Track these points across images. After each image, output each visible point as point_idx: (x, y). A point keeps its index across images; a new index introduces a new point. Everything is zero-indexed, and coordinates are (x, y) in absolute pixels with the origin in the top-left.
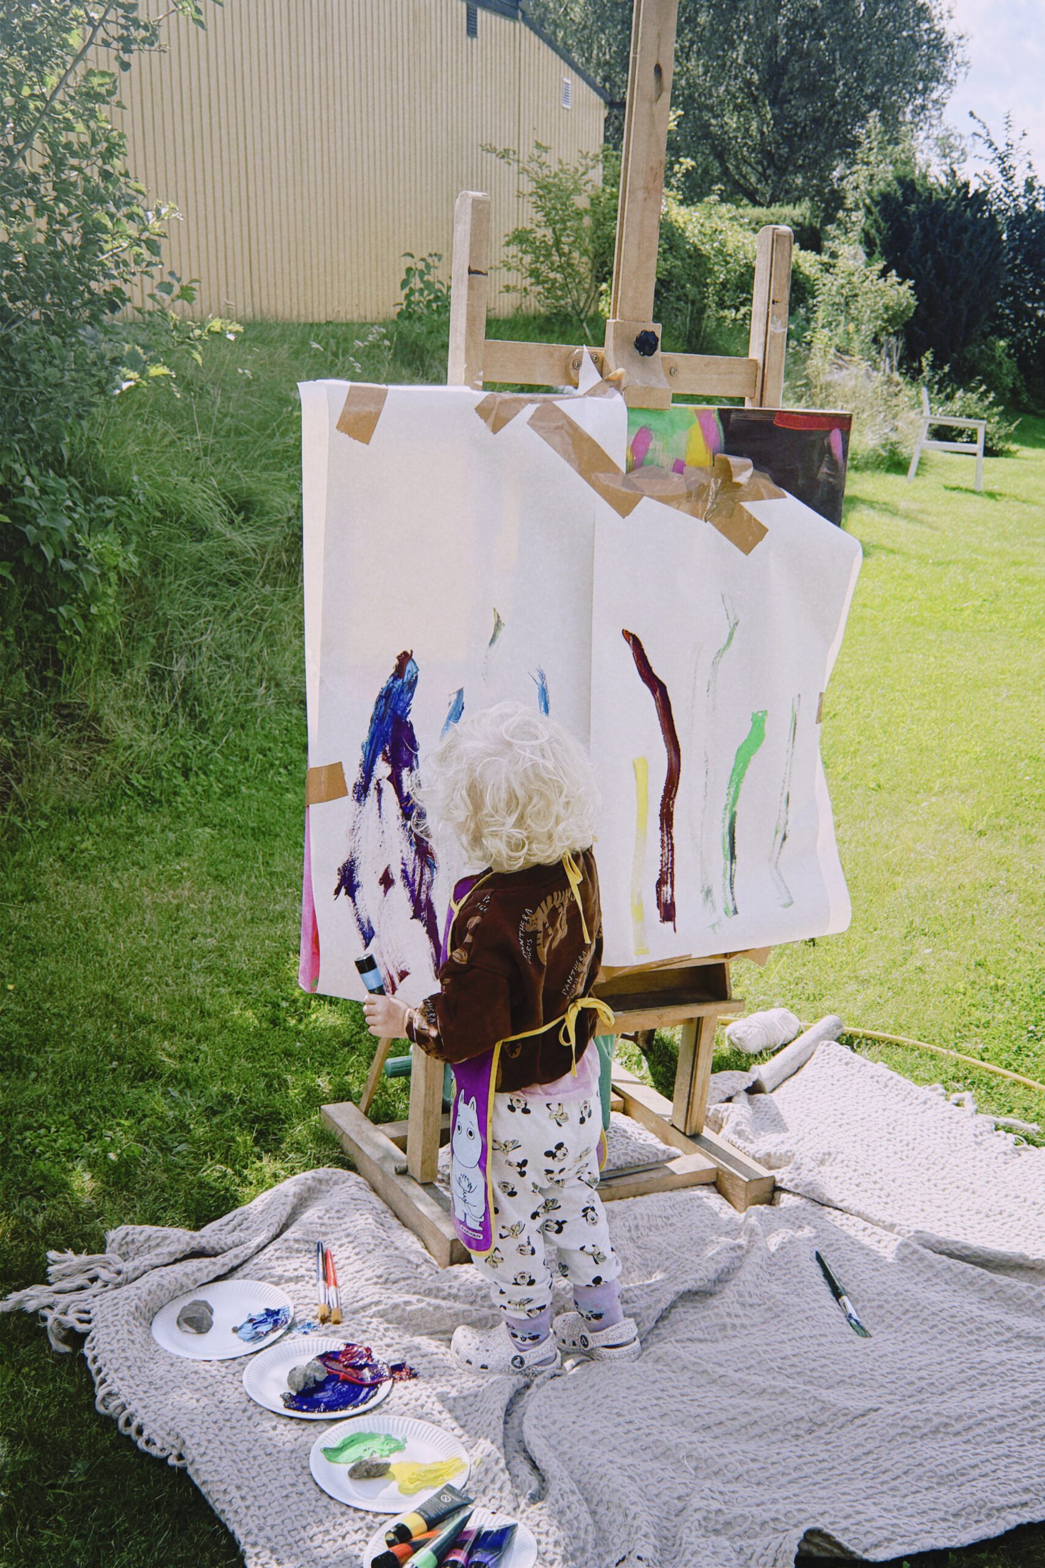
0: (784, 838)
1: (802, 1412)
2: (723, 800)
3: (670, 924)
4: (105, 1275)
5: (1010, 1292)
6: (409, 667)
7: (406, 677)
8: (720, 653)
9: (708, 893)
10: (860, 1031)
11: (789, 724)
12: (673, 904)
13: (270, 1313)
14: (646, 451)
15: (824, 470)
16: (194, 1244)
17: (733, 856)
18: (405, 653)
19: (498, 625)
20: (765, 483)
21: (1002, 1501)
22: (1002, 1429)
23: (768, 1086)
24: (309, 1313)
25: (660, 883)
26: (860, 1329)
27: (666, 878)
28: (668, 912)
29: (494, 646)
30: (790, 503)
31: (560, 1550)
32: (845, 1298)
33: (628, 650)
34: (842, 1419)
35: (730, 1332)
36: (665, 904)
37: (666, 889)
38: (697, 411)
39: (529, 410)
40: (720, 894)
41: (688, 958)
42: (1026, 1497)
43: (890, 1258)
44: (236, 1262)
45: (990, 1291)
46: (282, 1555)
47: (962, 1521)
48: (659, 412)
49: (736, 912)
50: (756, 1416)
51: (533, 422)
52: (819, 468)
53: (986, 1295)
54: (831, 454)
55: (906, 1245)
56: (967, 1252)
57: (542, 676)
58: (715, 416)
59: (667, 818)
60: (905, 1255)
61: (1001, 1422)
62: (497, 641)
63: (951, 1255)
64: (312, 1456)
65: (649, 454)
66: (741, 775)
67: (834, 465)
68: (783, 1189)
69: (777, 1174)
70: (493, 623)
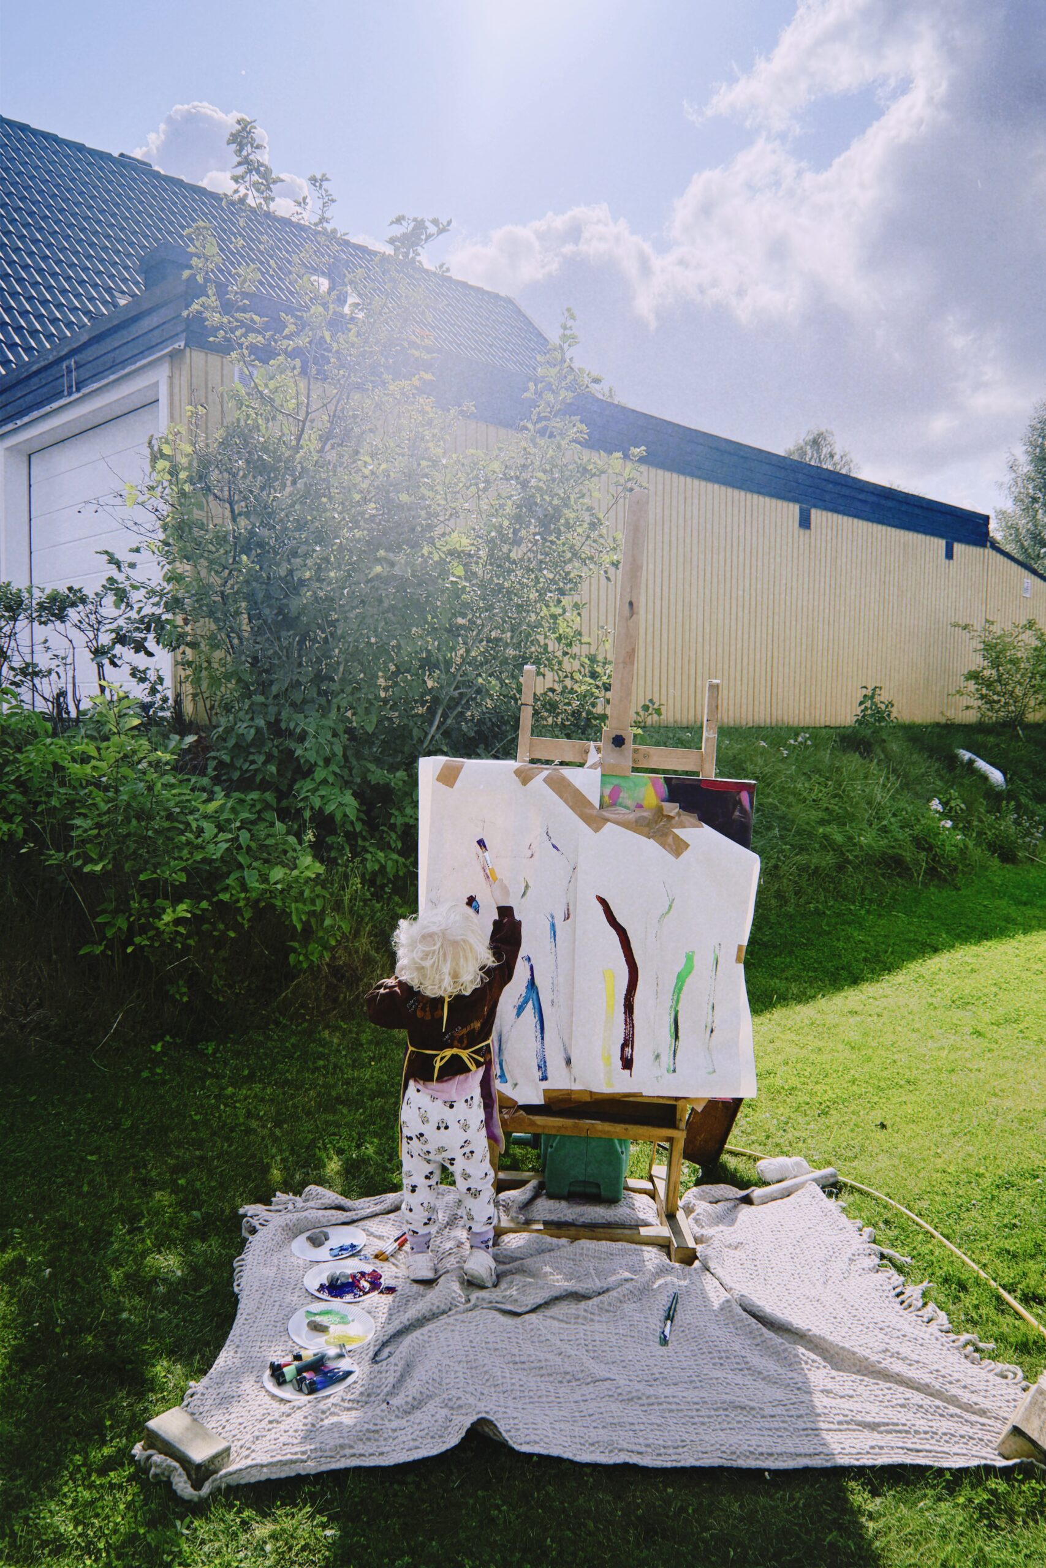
0: (712, 1031)
1: (569, 1369)
2: (668, 1003)
3: (628, 1072)
4: (290, 1206)
5: (770, 1343)
8: (663, 916)
9: (658, 1056)
10: (849, 1181)
11: (712, 961)
12: (632, 1059)
13: (353, 1246)
14: (618, 797)
15: (737, 813)
16: (336, 1202)
17: (677, 1037)
19: (527, 887)
20: (689, 818)
21: (625, 1446)
22: (671, 1411)
23: (755, 1201)
24: (369, 1252)
25: (624, 1046)
26: (664, 1341)
27: (628, 1042)
28: (627, 1064)
29: (523, 897)
30: (707, 831)
31: (362, 1389)
32: (669, 1322)
33: (600, 908)
34: (589, 1380)
35: (580, 1321)
36: (627, 1059)
37: (628, 1050)
38: (650, 778)
39: (545, 773)
40: (666, 1058)
41: (640, 1095)
42: (643, 1449)
43: (716, 1305)
44: (355, 1217)
45: (759, 1340)
46: (240, 1350)
47: (592, 1448)
48: (626, 777)
49: (674, 1071)
50: (543, 1364)
51: (545, 780)
52: (734, 811)
53: (755, 1342)
54: (742, 805)
55: (728, 1301)
56: (762, 1314)
57: (553, 917)
58: (662, 781)
59: (629, 1007)
60: (726, 1306)
61: (674, 1407)
62: (525, 895)
63: (754, 1316)
64: (298, 1313)
65: (620, 800)
66: (680, 989)
67: (743, 811)
68: (697, 1258)
69: (699, 1248)
70: (524, 885)
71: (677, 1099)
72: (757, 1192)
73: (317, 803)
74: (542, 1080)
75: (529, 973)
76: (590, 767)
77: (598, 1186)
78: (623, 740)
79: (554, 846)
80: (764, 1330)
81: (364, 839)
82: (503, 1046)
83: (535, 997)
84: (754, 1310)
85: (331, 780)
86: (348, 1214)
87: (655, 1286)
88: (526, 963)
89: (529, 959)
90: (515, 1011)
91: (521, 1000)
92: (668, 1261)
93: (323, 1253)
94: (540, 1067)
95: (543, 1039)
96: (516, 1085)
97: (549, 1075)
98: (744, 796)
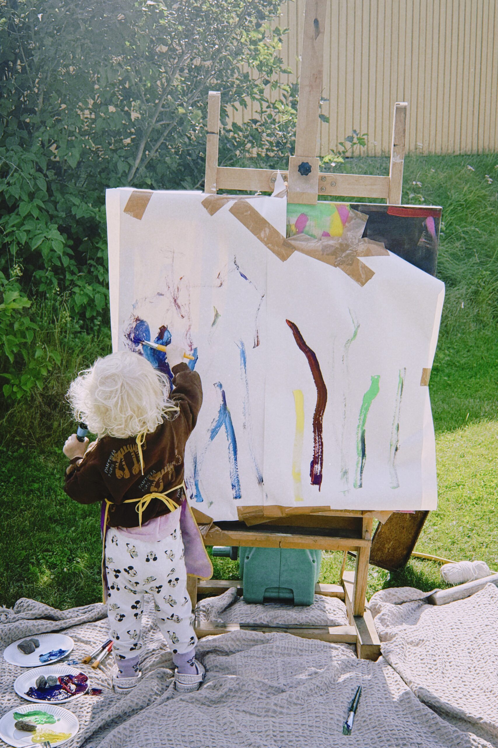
0: (396, 450)
2: (355, 422)
3: (317, 486)
4: (3, 618)
5: (444, 731)
6: (166, 334)
7: (165, 339)
8: (349, 341)
9: (346, 473)
11: (398, 384)
12: (321, 476)
13: (61, 652)
14: (304, 225)
15: (423, 240)
16: (46, 612)
17: (364, 455)
18: (163, 326)
19: (217, 315)
20: (377, 247)
23: (438, 601)
24: (76, 657)
25: (313, 463)
26: (347, 730)
27: (317, 460)
28: (317, 479)
29: (214, 326)
30: (393, 258)
32: (352, 713)
33: (290, 332)
35: (270, 714)
36: (316, 475)
37: (317, 467)
38: (337, 206)
39: (231, 203)
40: (353, 475)
41: (327, 509)
43: (396, 697)
44: (64, 626)
45: (434, 728)
48: (312, 206)
49: (361, 486)
51: (231, 210)
52: (419, 237)
53: (431, 730)
54: (427, 231)
56: (437, 705)
57: (242, 344)
58: (348, 208)
59: (318, 427)
60: (405, 698)
62: (216, 324)
63: (431, 706)
65: (307, 229)
66: (367, 409)
67: (429, 237)
68: (380, 654)
69: (382, 645)
70: (214, 314)
71: (363, 512)
72: (439, 594)
73: (23, 238)
74: (236, 498)
75: (221, 398)
76: (277, 196)
77: (292, 591)
78: (310, 167)
79: (242, 275)
80: (439, 719)
81: (73, 273)
82: (198, 467)
83: (227, 419)
84: (432, 701)
85: (36, 213)
86: (57, 623)
87: (341, 680)
88: (218, 389)
89: (221, 386)
90: (209, 434)
91: (215, 424)
92: (355, 657)
93: (33, 659)
94: (233, 486)
95: (236, 460)
96: (211, 503)
97: (243, 493)
98: (430, 222)
